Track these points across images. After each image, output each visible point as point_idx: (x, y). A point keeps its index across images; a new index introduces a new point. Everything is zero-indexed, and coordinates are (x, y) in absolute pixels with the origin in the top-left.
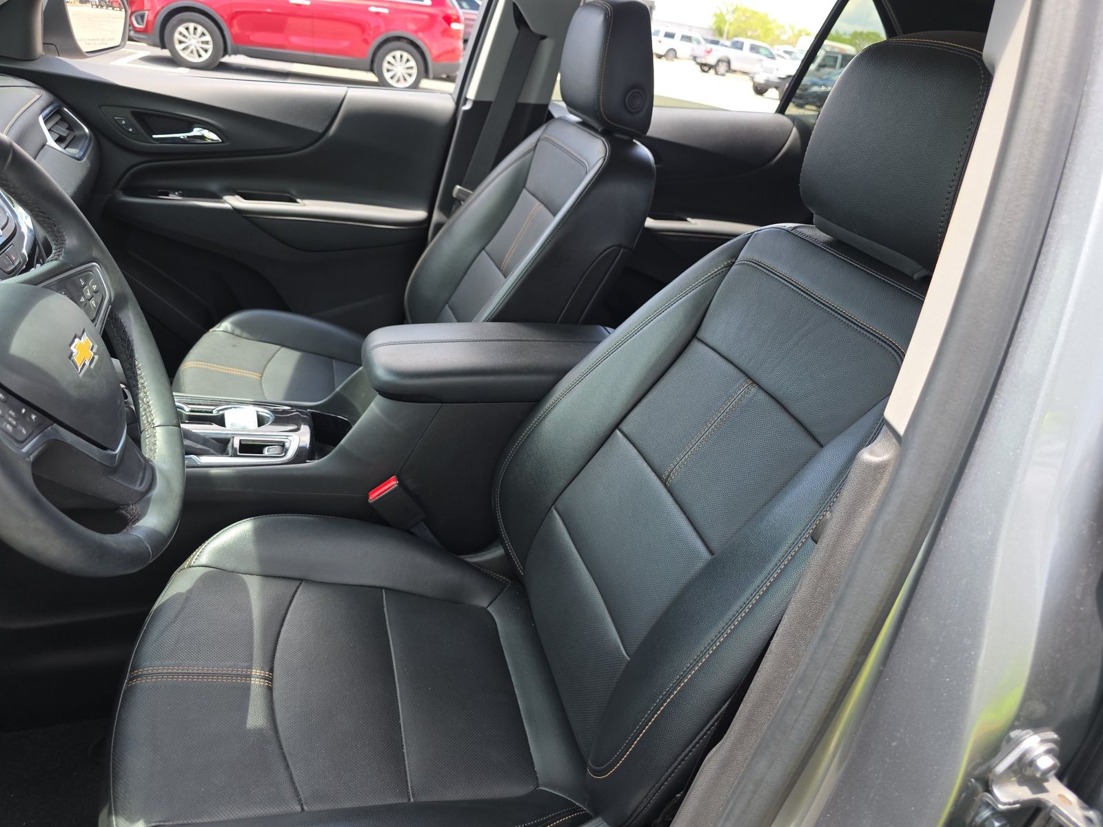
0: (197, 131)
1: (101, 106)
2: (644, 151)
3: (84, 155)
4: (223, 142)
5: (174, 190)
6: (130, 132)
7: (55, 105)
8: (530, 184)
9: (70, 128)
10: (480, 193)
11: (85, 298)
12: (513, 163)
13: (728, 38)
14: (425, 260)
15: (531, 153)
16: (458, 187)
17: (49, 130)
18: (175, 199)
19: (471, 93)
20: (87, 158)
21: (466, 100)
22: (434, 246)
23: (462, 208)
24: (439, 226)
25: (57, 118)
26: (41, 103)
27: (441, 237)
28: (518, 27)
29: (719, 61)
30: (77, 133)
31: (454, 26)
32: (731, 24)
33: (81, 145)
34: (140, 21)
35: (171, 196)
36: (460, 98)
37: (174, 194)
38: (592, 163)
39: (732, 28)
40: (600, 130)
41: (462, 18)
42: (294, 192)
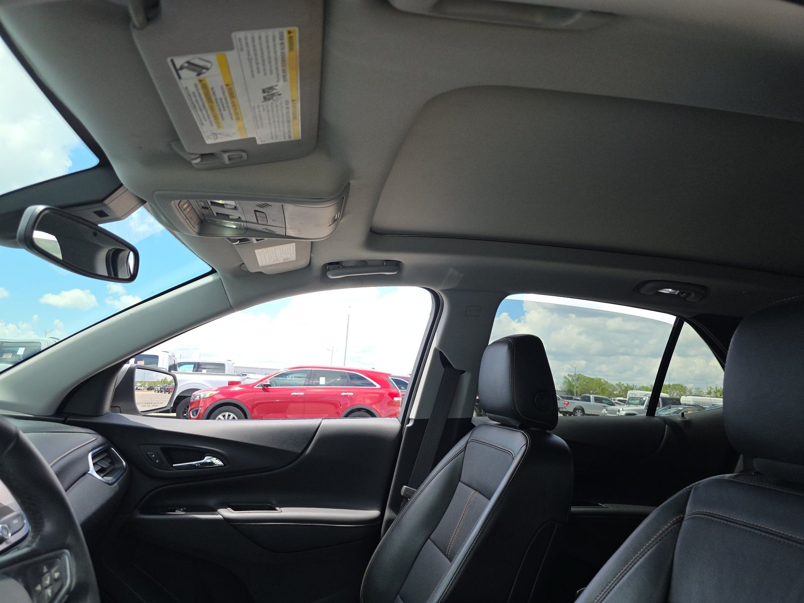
0: (207, 459)
1: (140, 445)
2: (557, 439)
3: (115, 482)
4: (225, 465)
5: (179, 507)
6: (157, 463)
7: (106, 445)
8: (464, 477)
9: (112, 463)
10: (422, 491)
11: (42, 586)
12: (448, 463)
13: (577, 396)
14: (378, 553)
15: (463, 452)
16: (405, 487)
17: (94, 464)
18: (180, 514)
19: (413, 415)
20: (118, 484)
21: (409, 419)
22: (386, 539)
23: (409, 504)
24: (390, 522)
25: (105, 455)
26: (95, 444)
27: (393, 530)
28: (444, 367)
29: (575, 409)
30: (117, 466)
31: (396, 399)
32: (577, 387)
33: (116, 474)
34: (195, 414)
35: (177, 512)
36: (405, 420)
37: (180, 510)
38: (517, 450)
39: (579, 389)
40: (517, 426)
41: (401, 394)
42: (274, 502)
